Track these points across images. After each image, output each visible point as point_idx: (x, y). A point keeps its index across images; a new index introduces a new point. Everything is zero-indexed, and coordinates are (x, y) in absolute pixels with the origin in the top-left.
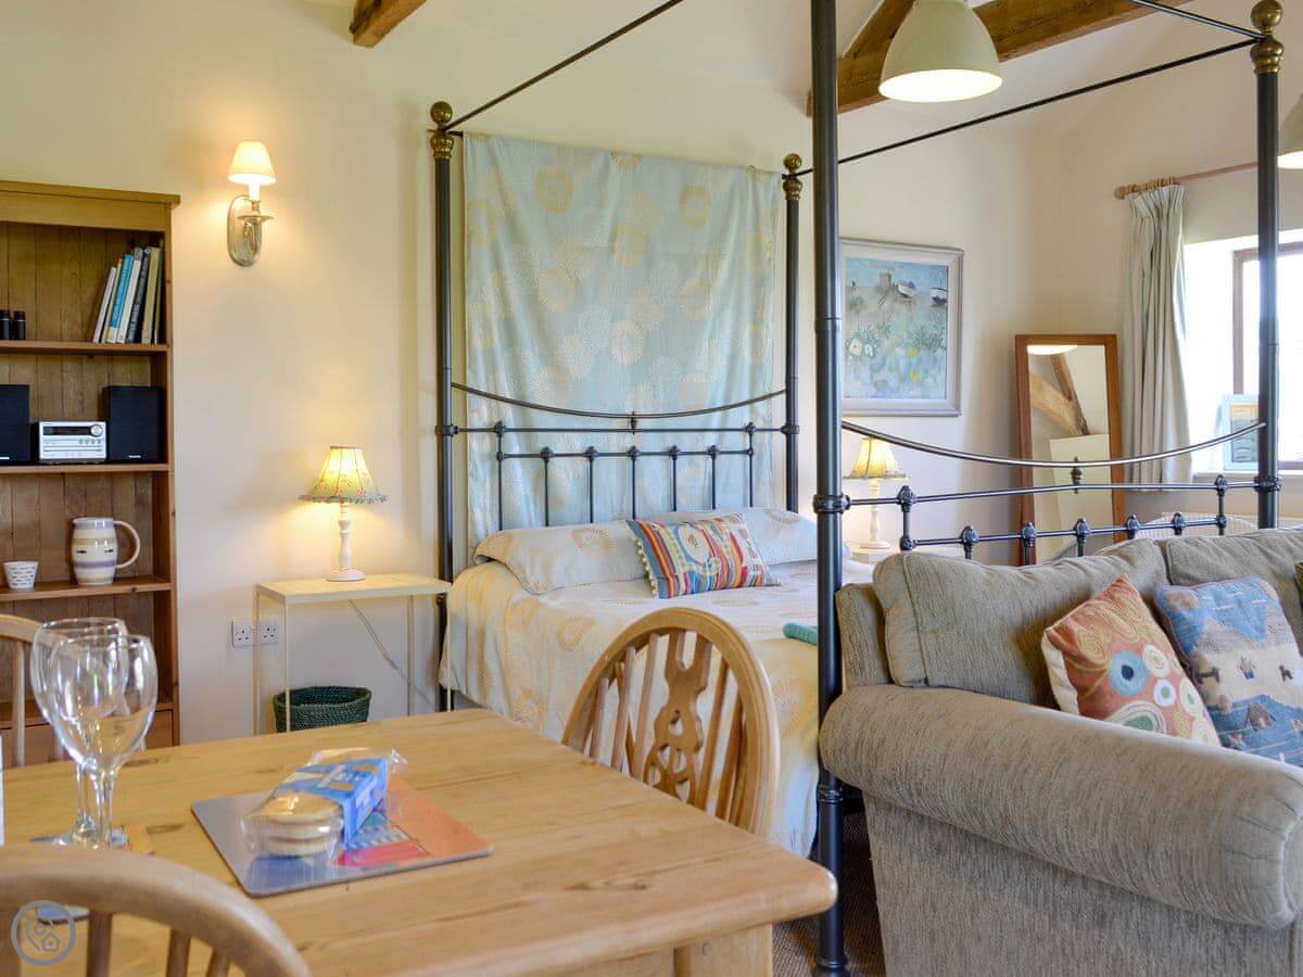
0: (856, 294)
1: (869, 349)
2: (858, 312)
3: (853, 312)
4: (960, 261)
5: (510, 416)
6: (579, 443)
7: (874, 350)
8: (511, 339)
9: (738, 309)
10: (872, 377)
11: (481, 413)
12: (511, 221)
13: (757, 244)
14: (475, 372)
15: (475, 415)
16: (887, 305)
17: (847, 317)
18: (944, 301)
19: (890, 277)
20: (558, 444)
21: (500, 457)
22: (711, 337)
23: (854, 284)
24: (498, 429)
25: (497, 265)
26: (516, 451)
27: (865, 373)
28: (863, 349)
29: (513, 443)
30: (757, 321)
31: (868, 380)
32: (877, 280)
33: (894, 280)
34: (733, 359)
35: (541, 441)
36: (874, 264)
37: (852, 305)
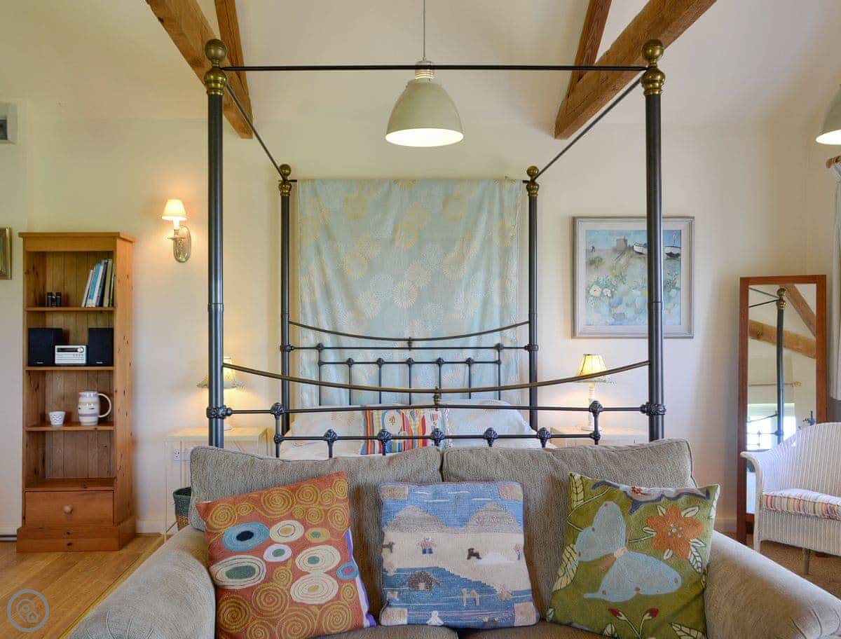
0: (595, 255)
1: (607, 292)
2: (597, 267)
3: (593, 267)
4: (691, 227)
5: (328, 340)
7: (612, 291)
8: (328, 294)
9: (488, 271)
10: (610, 311)
11: (310, 339)
12: (327, 228)
13: (503, 227)
14: (305, 315)
15: (305, 339)
16: (623, 260)
17: (588, 270)
18: (678, 255)
19: (625, 241)
20: (358, 356)
21: (321, 363)
22: (467, 288)
23: (593, 247)
24: (320, 348)
25: (319, 253)
26: (332, 359)
27: (605, 309)
28: (602, 293)
29: (330, 356)
30: (503, 277)
31: (607, 313)
32: (614, 244)
33: (630, 243)
34: (486, 303)
35: (347, 355)
36: (611, 233)
37: (593, 263)
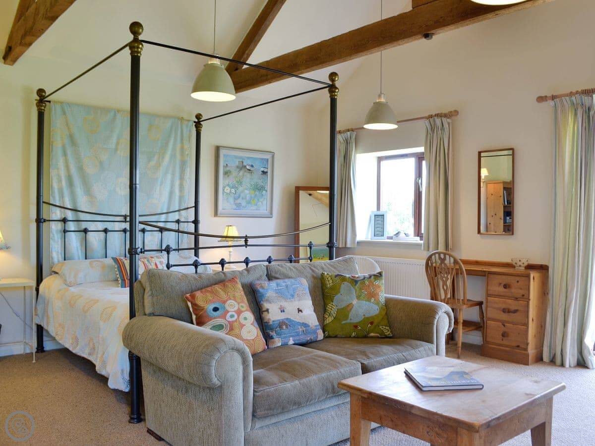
0: (228, 169)
1: (233, 190)
2: (228, 176)
3: (226, 176)
4: (273, 157)
5: (70, 215)
6: (101, 226)
7: (235, 191)
8: (71, 184)
9: (173, 174)
10: (234, 201)
11: (57, 214)
12: (71, 137)
13: (182, 148)
14: (54, 198)
15: (54, 214)
16: (241, 173)
17: (224, 178)
18: (267, 172)
19: (243, 162)
20: (91, 226)
21: (65, 231)
22: (161, 185)
23: (227, 165)
24: (64, 220)
25: (65, 154)
26: (73, 229)
27: (231, 200)
28: (231, 191)
29: (71, 226)
30: (182, 178)
31: (232, 203)
32: (237, 163)
33: (245, 164)
34: (171, 193)
35: (84, 225)
36: (236, 157)
37: (226, 173)
